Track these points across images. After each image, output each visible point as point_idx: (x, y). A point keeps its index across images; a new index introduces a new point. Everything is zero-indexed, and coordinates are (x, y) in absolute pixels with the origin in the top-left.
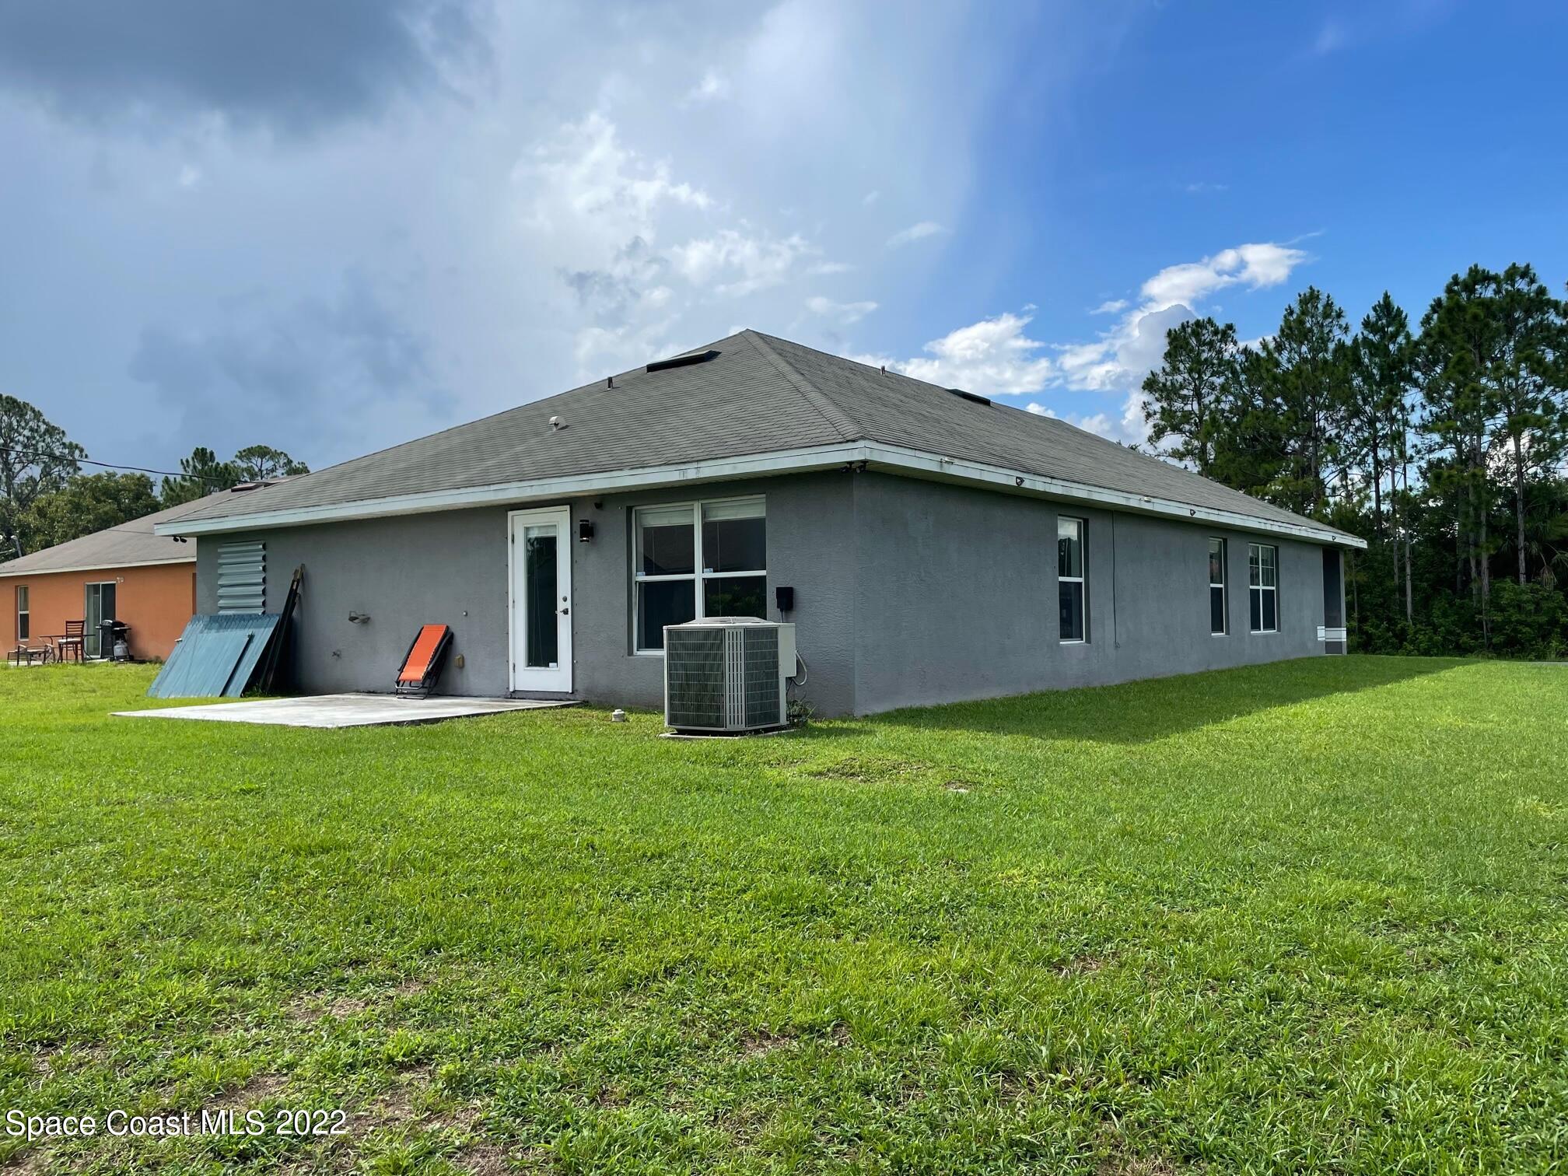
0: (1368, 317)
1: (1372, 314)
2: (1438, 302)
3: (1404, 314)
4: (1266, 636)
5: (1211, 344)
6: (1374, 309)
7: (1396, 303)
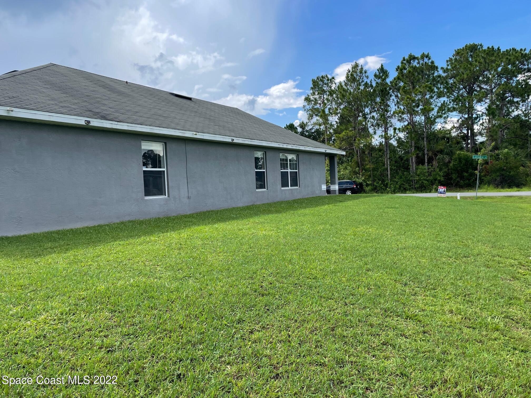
0: (376, 73)
1: (377, 72)
2: (398, 67)
3: (388, 72)
4: (291, 189)
5: (327, 84)
6: (378, 70)
7: (385, 68)
